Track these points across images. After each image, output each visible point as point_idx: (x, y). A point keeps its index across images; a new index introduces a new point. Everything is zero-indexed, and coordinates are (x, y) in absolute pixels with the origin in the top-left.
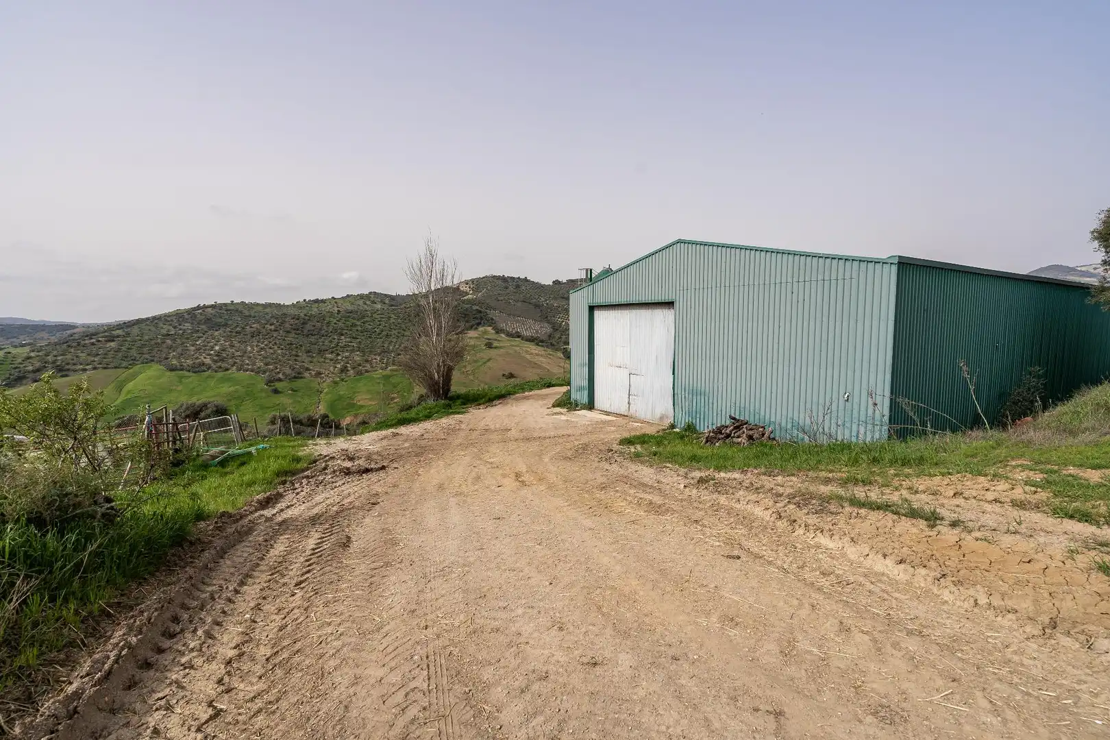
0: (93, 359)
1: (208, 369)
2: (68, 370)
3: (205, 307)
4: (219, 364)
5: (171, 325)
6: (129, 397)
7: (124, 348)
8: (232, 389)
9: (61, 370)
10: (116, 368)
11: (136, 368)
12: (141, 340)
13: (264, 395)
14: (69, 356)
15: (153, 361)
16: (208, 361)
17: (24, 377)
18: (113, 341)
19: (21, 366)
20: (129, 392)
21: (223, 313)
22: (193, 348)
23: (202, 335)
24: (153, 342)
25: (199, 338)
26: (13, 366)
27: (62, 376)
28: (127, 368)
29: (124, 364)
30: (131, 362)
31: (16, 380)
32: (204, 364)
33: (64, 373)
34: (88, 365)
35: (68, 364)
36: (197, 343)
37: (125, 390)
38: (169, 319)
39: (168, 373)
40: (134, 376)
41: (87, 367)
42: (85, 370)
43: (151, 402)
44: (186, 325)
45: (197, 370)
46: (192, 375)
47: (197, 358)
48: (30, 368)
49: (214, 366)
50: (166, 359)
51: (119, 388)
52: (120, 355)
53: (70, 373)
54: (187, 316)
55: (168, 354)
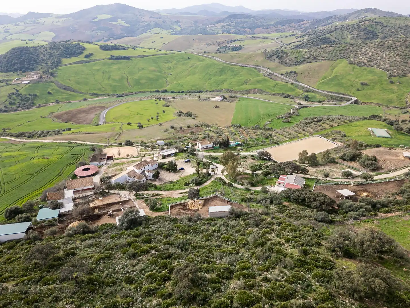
0: (325, 55)
1: (365, 65)
2: (317, 59)
4: (370, 63)
5: (348, 31)
6: (336, 74)
7: (335, 50)
9: (315, 59)
10: (332, 60)
11: (338, 61)
13: (385, 83)
14: (317, 53)
15: (344, 58)
16: (365, 61)
17: (304, 61)
18: (332, 46)
20: (336, 73)
21: (373, 24)
22: (360, 53)
23: (364, 45)
24: (345, 48)
25: (363, 47)
26: (302, 55)
27: (316, 62)
28: (335, 60)
30: (337, 58)
31: (302, 61)
32: (363, 62)
35: (317, 56)
36: (362, 50)
37: (334, 71)
38: (348, 28)
39: (350, 65)
40: (337, 65)
41: (323, 59)
42: (322, 60)
43: (343, 78)
44: (355, 31)
45: (360, 65)
46: (358, 67)
47: (361, 59)
48: (306, 57)
49: (367, 64)
50: (349, 57)
51: (332, 70)
52: (334, 54)
53: (318, 61)
54: (356, 27)
55: (350, 55)
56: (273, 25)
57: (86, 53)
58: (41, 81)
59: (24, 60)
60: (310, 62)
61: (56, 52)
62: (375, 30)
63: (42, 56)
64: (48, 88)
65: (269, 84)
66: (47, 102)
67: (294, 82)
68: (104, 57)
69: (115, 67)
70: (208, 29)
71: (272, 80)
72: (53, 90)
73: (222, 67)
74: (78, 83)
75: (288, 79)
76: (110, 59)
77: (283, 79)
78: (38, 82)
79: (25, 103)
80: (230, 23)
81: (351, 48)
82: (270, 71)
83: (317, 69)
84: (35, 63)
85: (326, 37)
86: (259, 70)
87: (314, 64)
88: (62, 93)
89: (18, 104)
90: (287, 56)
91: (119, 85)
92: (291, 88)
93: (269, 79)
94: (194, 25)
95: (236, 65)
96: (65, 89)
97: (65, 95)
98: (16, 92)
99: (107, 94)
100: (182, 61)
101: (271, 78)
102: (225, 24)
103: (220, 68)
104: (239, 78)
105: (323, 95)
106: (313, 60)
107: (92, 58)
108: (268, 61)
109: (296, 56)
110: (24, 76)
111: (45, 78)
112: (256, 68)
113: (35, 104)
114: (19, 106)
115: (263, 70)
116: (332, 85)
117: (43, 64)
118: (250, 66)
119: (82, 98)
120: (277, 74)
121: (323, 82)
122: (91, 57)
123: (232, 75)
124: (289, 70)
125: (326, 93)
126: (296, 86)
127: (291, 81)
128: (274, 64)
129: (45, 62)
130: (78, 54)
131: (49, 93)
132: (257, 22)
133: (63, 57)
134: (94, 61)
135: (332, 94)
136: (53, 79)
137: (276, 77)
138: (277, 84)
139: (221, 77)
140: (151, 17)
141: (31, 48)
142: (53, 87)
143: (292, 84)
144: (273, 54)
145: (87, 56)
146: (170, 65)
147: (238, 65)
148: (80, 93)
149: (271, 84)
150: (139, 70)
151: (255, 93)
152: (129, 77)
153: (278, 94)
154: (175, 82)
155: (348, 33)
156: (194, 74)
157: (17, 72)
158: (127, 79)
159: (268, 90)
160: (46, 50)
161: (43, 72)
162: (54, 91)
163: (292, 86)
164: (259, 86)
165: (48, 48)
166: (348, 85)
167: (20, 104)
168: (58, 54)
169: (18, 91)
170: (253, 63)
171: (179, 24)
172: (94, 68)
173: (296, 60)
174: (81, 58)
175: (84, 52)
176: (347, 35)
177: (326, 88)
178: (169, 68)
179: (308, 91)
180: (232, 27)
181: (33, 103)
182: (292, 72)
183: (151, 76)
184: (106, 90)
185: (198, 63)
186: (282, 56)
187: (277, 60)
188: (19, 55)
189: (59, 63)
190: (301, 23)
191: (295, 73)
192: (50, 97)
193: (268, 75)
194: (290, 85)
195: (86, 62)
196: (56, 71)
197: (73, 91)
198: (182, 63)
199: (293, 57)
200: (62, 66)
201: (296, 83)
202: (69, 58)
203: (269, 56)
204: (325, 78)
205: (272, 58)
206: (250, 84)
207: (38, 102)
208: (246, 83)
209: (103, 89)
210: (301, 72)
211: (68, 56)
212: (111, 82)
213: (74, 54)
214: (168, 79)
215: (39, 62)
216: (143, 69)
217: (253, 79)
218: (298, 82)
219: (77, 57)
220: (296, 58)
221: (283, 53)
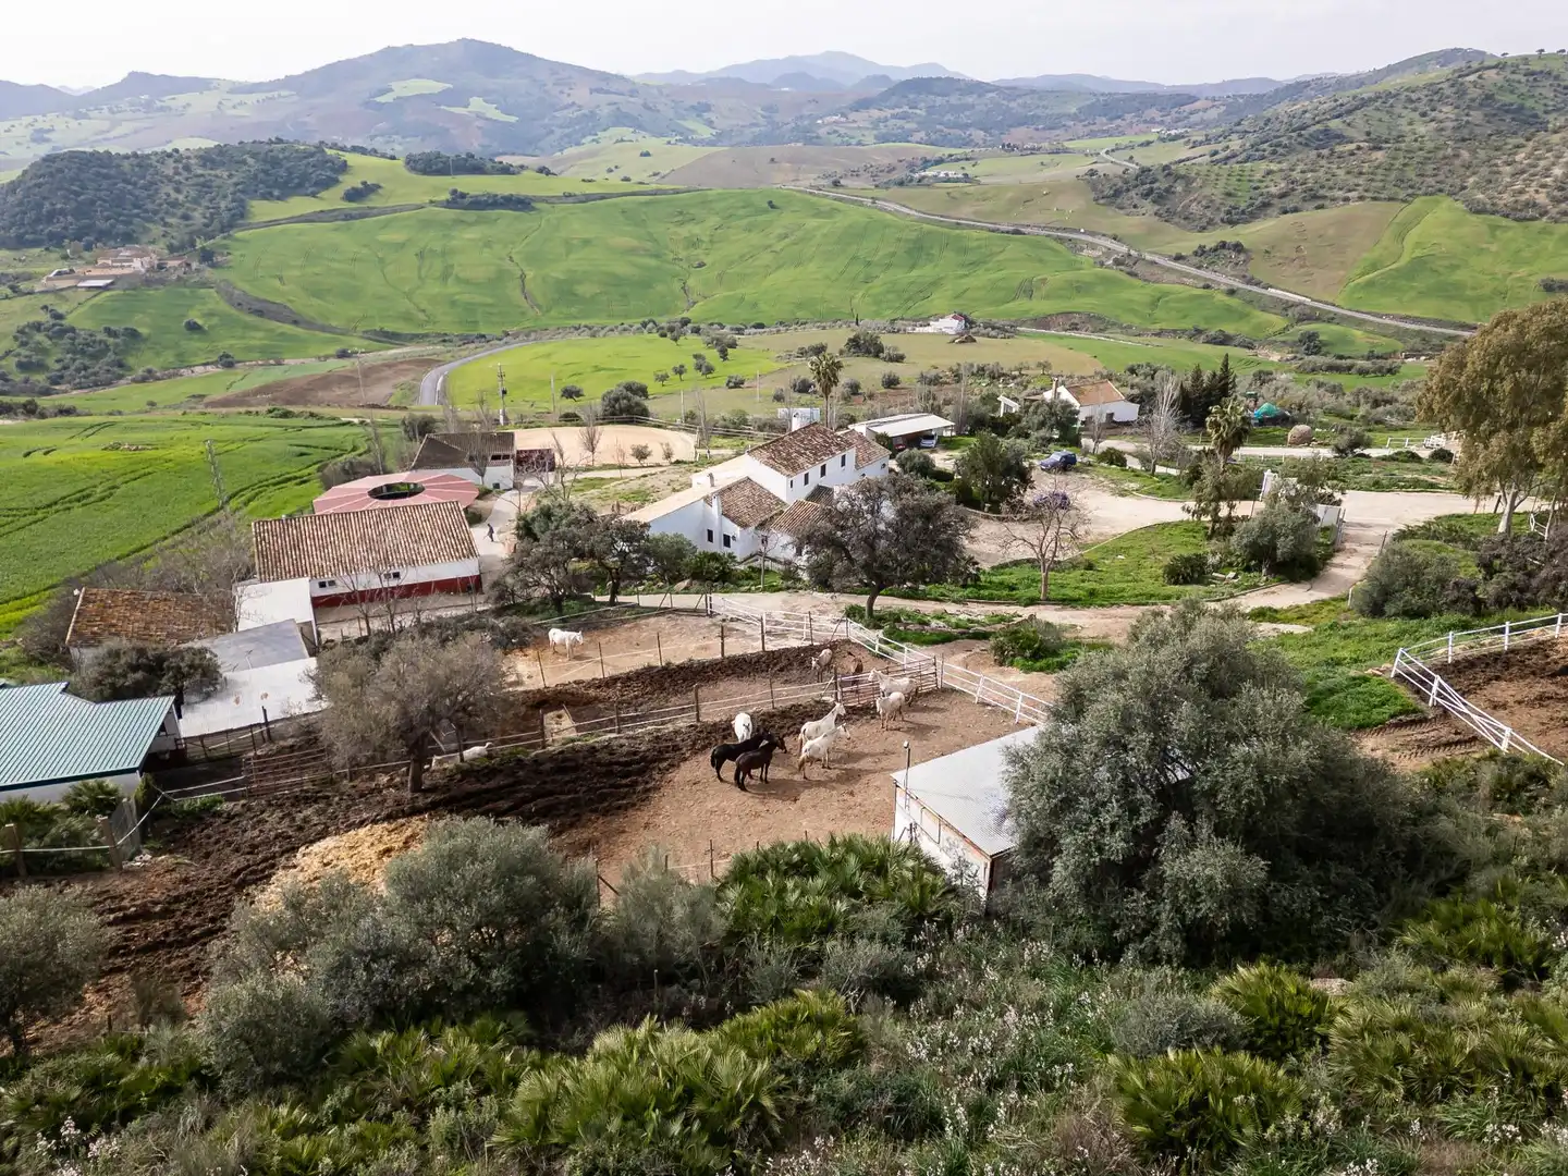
0: (1355, 181)
1: (1542, 215)
2: (1325, 197)
5: (1415, 110)
6: (1418, 253)
7: (1398, 164)
9: (1315, 197)
10: (1390, 199)
11: (1418, 203)
14: (1321, 173)
15: (1441, 191)
16: (1542, 198)
17: (1266, 205)
18: (1380, 149)
20: (1418, 245)
21: (1519, 80)
22: (1509, 169)
23: (1522, 141)
24: (1440, 154)
25: (1518, 147)
26: (1255, 184)
27: (1318, 208)
28: (1404, 201)
29: (1402, 195)
30: (1409, 191)
31: (1259, 208)
32: (1535, 205)
33: (1320, 202)
34: (1349, 191)
35: (1322, 187)
36: (1518, 158)
37: (1413, 236)
38: (1414, 96)
39: (1474, 218)
40: (1417, 218)
42: (1346, 200)
43: (1454, 268)
44: (1446, 109)
45: (1519, 215)
46: (1515, 224)
47: (1521, 192)
48: (1273, 190)
49: (1554, 211)
50: (1464, 188)
51: (1401, 237)
52: (1393, 176)
53: (1327, 203)
55: (1464, 178)
57: (350, 182)
58: (162, 282)
59: (93, 203)
60: (1296, 210)
61: (225, 174)
62: (1529, 103)
63: (169, 189)
64: (191, 307)
65: (1126, 295)
66: (183, 361)
67: (1237, 284)
68: (426, 199)
69: (471, 234)
70: (822, 132)
72: (211, 314)
73: (913, 235)
74: (317, 293)
75: (1212, 276)
76: (449, 204)
77: (1187, 275)
78: (148, 282)
79: (87, 362)
80: (906, 108)
81: (1465, 154)
82: (1124, 249)
83: (1331, 232)
84: (137, 216)
85: (1326, 131)
86: (1075, 247)
87: (1310, 217)
88: (247, 327)
89: (58, 366)
90: (1188, 191)
91: (489, 300)
92: (1229, 309)
93: (1123, 276)
94: (762, 121)
95: (973, 227)
96: (260, 313)
97: (260, 334)
98: (52, 322)
99: (438, 335)
100: (742, 218)
101: (1135, 275)
103: (907, 241)
105: (1383, 331)
106: (1304, 200)
107: (374, 202)
108: (1111, 211)
109: (1230, 189)
110: (88, 263)
111: (175, 269)
112: (1060, 240)
113: (130, 369)
114: (62, 377)
115: (1093, 247)
116: (1413, 294)
117: (170, 220)
118: (1035, 230)
119: (333, 350)
120: (1156, 259)
121: (1370, 284)
122: (373, 196)
123: (963, 266)
124: (1210, 239)
125: (1394, 323)
126: (1251, 301)
127: (1225, 280)
128: (1135, 220)
129: (180, 212)
130: (316, 184)
131: (193, 327)
132: (1012, 104)
133: (254, 194)
134: (383, 211)
135: (1424, 327)
136: (209, 273)
137: (1155, 270)
138: (1167, 294)
139: (914, 273)
140: (599, 91)
141: (127, 157)
142: (211, 306)
143: (1232, 292)
144: (1126, 182)
145: (353, 195)
146: (696, 229)
147: (982, 228)
148: (323, 329)
149: (1138, 293)
150: (569, 246)
151: (1075, 327)
152: (530, 274)
153: (1175, 331)
154: (721, 293)
155: (1416, 115)
156: (798, 262)
157: (60, 245)
158: (523, 277)
159: (1126, 319)
160: (187, 168)
161: (171, 248)
162: (215, 320)
163: (1234, 302)
164: (1083, 304)
165: (192, 161)
166: (1487, 291)
167: (65, 368)
168: (236, 184)
169: (59, 317)
170: (1040, 219)
171: (706, 115)
172: (383, 237)
173: (1231, 202)
174: (332, 199)
175: (341, 178)
176: (1410, 124)
177: (1388, 303)
178: (694, 243)
179: (1308, 316)
181: (121, 365)
182: (1223, 245)
183: (622, 268)
184: (430, 320)
185: (812, 223)
186: (1167, 190)
187: (1148, 206)
188: (73, 180)
189: (238, 216)
190: (1187, 108)
191: (1238, 248)
192: (195, 344)
193: (1117, 262)
194: (1221, 298)
195: (349, 217)
196: (226, 247)
197: (295, 323)
198: (745, 221)
199: (1217, 193)
200: (250, 227)
201: (1249, 287)
202: (278, 198)
203: (1111, 193)
204: (1374, 267)
205: (1123, 200)
206: (1047, 297)
207: (140, 362)
208: (1027, 290)
209: (422, 316)
210: (1266, 247)
211: (276, 193)
212: (452, 288)
213: (300, 185)
214: (691, 282)
215: (155, 213)
216: (587, 242)
217: (1057, 277)
218: (1257, 284)
219: (314, 195)
220: (1229, 195)
221: (1171, 178)
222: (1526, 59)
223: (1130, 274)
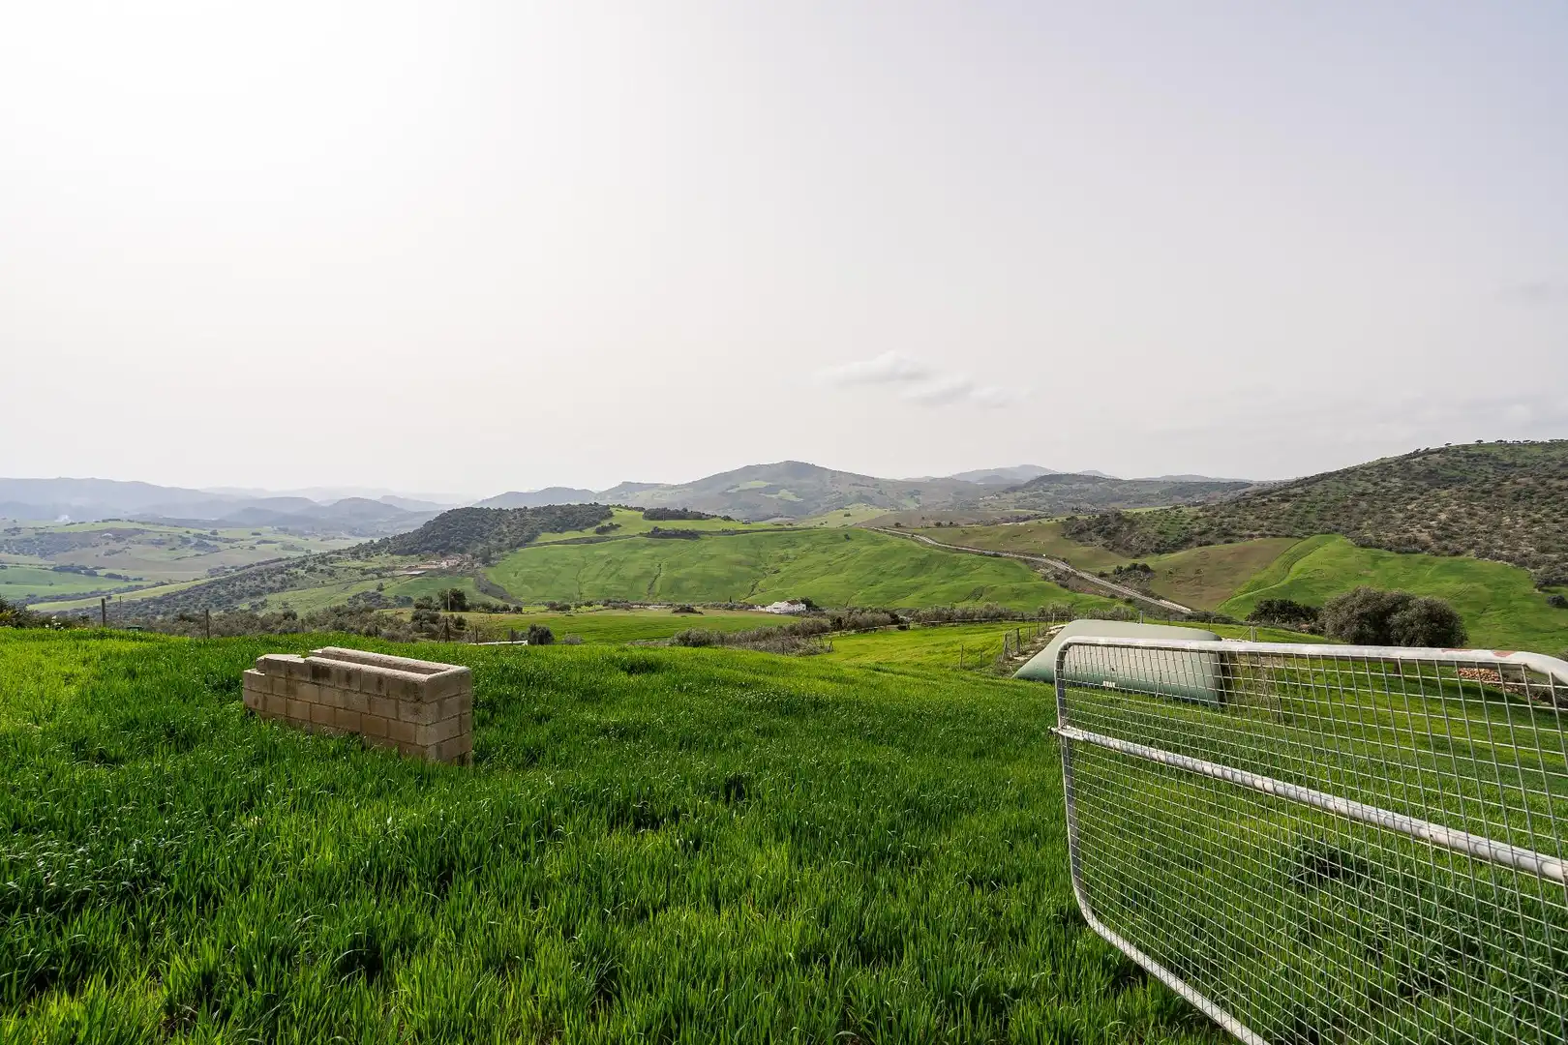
0: (1261, 523)
1: (1424, 550)
2: (1234, 535)
3: (1428, 452)
4: (1445, 542)
5: (1368, 481)
6: (1301, 576)
7: (1300, 511)
8: (1462, 587)
9: (1226, 535)
10: (1287, 536)
11: (1312, 540)
12: (1323, 501)
13: (1530, 605)
14: (1236, 519)
15: (1336, 530)
16: (1424, 536)
17: (1191, 540)
18: (1288, 501)
19: (1189, 526)
20: (1301, 571)
21: (1460, 462)
22: (1401, 515)
23: (1417, 495)
24: (1340, 505)
25: (1412, 499)
26: (1183, 526)
27: (1226, 542)
28: (1300, 538)
29: (1299, 532)
30: (1308, 530)
31: (1181, 543)
32: (1416, 541)
33: (1228, 538)
34: (1255, 530)
35: (1234, 528)
36: (1409, 507)
37: (1298, 566)
38: (1367, 472)
39: (1359, 550)
40: (1310, 549)
41: (1254, 533)
42: (1251, 537)
43: (1329, 588)
44: (1393, 480)
45: (1404, 549)
46: (1396, 556)
47: (1407, 532)
48: (1197, 530)
49: (1434, 546)
50: (1357, 529)
51: (1288, 566)
52: (1295, 519)
53: (1235, 539)
54: (1396, 468)
55: (1360, 522)
56: (1157, 496)
57: (605, 524)
58: (450, 573)
60: (1210, 544)
61: (539, 520)
67: (1138, 595)
68: (639, 533)
71: (1066, 591)
73: (924, 557)
75: (1120, 589)
76: (647, 536)
77: (1103, 588)
78: (443, 573)
81: (1363, 504)
83: (1229, 559)
87: (1221, 548)
90: (1130, 530)
91: (625, 589)
93: (1058, 588)
95: (968, 552)
100: (825, 545)
101: (1066, 587)
102: (1028, 494)
103: (918, 560)
104: (963, 583)
106: (1218, 536)
107: (610, 534)
108: (1072, 543)
109: (1162, 530)
111: (465, 567)
112: (1026, 561)
115: (1047, 566)
118: (1011, 555)
120: (1085, 575)
121: (1248, 598)
122: (612, 531)
123: (947, 577)
124: (1126, 564)
126: (1143, 608)
127: (1129, 592)
128: (1086, 549)
130: (586, 525)
133: (546, 530)
134: (611, 539)
136: (480, 570)
137: (1081, 583)
138: (1079, 601)
139: (912, 580)
143: (1129, 601)
144: (1089, 524)
145: (602, 530)
146: (791, 551)
147: (973, 553)
149: (1059, 600)
150: (700, 560)
152: (663, 575)
154: (775, 589)
156: (838, 572)
158: (658, 576)
161: (475, 556)
163: (1130, 608)
164: (1014, 605)
168: (541, 524)
169: (382, 590)
170: (1021, 548)
172: (598, 553)
173: (1162, 537)
174: (588, 533)
175: (602, 522)
178: (783, 559)
180: (1043, 501)
182: (1138, 568)
183: (722, 573)
185: (865, 548)
186: (1116, 530)
187: (1100, 540)
189: (528, 541)
191: (1145, 569)
193: (1058, 577)
195: (590, 542)
196: (505, 556)
198: (825, 547)
199: (1153, 532)
200: (529, 546)
201: (1144, 598)
203: (1077, 531)
204: (1258, 585)
205: (1083, 536)
206: (990, 600)
208: (978, 595)
209: (578, 597)
210: (1169, 571)
211: (560, 529)
212: (610, 582)
213: (577, 525)
214: (761, 582)
216: (713, 558)
217: (1004, 585)
218: (1152, 596)
219: (580, 530)
220: (1161, 533)
221: (1120, 522)
222: (1466, 447)
223: (1061, 585)
